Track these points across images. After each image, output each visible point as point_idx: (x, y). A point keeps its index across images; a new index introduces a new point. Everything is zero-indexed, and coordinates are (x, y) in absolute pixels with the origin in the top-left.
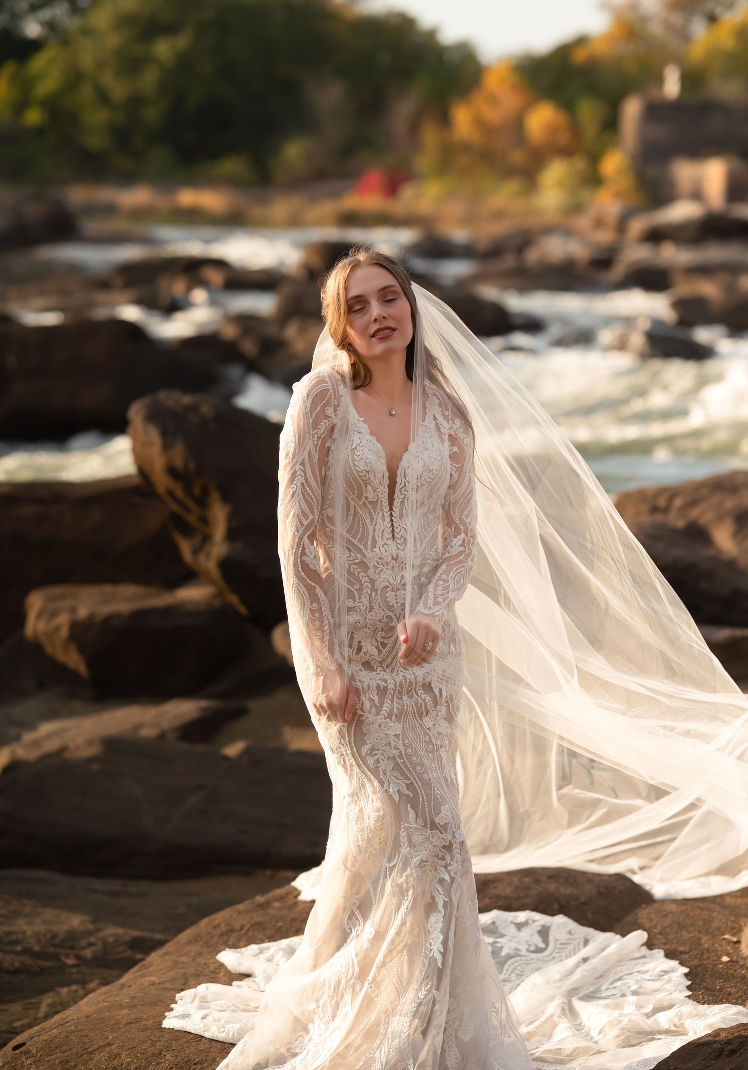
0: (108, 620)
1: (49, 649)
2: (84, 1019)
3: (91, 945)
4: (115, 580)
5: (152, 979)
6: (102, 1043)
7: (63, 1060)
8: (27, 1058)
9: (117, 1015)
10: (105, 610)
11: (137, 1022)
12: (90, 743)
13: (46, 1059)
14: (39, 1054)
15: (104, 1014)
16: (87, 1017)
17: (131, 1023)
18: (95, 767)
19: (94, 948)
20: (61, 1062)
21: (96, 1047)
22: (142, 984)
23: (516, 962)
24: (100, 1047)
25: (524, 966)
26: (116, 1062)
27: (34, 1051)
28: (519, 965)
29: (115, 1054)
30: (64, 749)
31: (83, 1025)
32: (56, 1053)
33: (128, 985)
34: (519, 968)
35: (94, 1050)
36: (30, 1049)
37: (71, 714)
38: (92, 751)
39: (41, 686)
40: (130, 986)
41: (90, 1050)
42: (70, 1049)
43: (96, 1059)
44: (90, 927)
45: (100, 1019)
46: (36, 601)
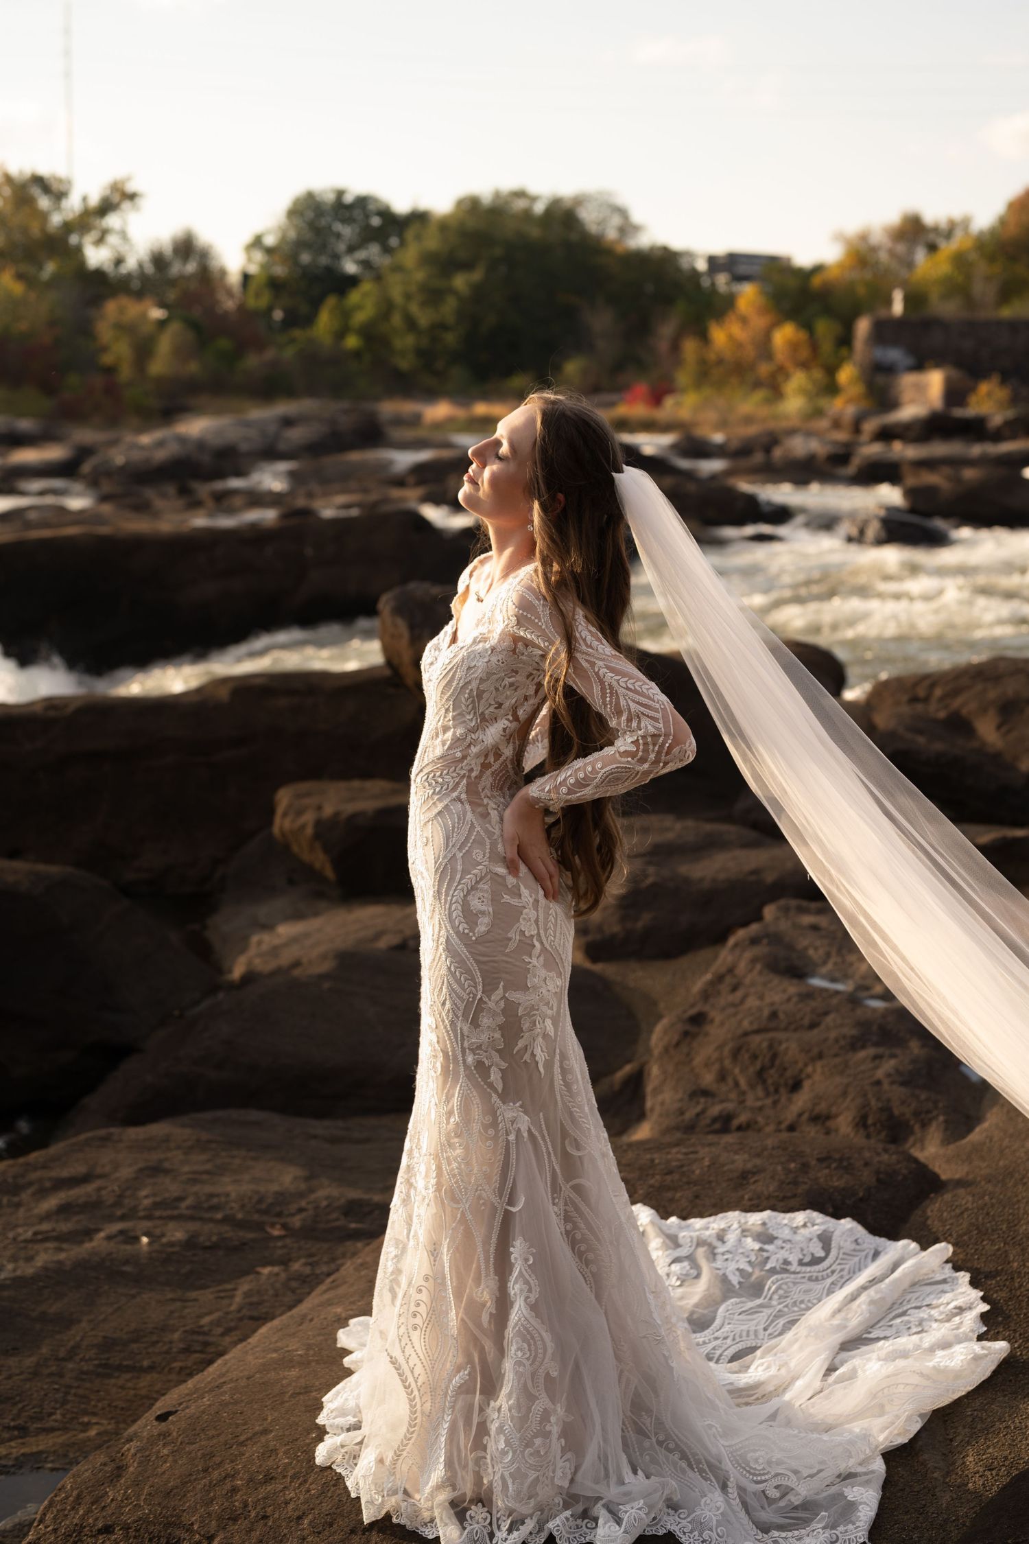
0: (354, 816)
1: (295, 849)
2: (243, 1383)
3: (301, 1210)
4: (366, 775)
5: (339, 1310)
6: (257, 1428)
7: (206, 1453)
8: (164, 1445)
9: (284, 1378)
10: (350, 808)
11: (306, 1392)
12: (324, 957)
13: (187, 1449)
14: (180, 1440)
15: (269, 1375)
16: (248, 1378)
17: (300, 1393)
18: (326, 985)
19: (304, 1215)
20: (204, 1455)
21: (249, 1435)
22: (325, 1319)
23: (782, 1279)
24: (254, 1435)
25: (791, 1285)
26: (270, 1463)
27: (175, 1434)
28: (786, 1283)
29: (270, 1448)
30: (297, 964)
31: (241, 1393)
32: (200, 1441)
33: (310, 1317)
34: (784, 1287)
35: (247, 1440)
36: (170, 1429)
37: (316, 914)
38: (326, 967)
39: (291, 882)
40: (311, 1320)
41: (242, 1438)
42: (219, 1435)
43: (246, 1456)
44: (303, 1186)
45: (263, 1383)
46: (284, 797)
